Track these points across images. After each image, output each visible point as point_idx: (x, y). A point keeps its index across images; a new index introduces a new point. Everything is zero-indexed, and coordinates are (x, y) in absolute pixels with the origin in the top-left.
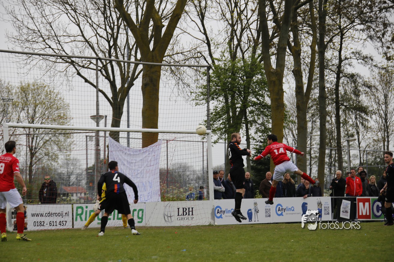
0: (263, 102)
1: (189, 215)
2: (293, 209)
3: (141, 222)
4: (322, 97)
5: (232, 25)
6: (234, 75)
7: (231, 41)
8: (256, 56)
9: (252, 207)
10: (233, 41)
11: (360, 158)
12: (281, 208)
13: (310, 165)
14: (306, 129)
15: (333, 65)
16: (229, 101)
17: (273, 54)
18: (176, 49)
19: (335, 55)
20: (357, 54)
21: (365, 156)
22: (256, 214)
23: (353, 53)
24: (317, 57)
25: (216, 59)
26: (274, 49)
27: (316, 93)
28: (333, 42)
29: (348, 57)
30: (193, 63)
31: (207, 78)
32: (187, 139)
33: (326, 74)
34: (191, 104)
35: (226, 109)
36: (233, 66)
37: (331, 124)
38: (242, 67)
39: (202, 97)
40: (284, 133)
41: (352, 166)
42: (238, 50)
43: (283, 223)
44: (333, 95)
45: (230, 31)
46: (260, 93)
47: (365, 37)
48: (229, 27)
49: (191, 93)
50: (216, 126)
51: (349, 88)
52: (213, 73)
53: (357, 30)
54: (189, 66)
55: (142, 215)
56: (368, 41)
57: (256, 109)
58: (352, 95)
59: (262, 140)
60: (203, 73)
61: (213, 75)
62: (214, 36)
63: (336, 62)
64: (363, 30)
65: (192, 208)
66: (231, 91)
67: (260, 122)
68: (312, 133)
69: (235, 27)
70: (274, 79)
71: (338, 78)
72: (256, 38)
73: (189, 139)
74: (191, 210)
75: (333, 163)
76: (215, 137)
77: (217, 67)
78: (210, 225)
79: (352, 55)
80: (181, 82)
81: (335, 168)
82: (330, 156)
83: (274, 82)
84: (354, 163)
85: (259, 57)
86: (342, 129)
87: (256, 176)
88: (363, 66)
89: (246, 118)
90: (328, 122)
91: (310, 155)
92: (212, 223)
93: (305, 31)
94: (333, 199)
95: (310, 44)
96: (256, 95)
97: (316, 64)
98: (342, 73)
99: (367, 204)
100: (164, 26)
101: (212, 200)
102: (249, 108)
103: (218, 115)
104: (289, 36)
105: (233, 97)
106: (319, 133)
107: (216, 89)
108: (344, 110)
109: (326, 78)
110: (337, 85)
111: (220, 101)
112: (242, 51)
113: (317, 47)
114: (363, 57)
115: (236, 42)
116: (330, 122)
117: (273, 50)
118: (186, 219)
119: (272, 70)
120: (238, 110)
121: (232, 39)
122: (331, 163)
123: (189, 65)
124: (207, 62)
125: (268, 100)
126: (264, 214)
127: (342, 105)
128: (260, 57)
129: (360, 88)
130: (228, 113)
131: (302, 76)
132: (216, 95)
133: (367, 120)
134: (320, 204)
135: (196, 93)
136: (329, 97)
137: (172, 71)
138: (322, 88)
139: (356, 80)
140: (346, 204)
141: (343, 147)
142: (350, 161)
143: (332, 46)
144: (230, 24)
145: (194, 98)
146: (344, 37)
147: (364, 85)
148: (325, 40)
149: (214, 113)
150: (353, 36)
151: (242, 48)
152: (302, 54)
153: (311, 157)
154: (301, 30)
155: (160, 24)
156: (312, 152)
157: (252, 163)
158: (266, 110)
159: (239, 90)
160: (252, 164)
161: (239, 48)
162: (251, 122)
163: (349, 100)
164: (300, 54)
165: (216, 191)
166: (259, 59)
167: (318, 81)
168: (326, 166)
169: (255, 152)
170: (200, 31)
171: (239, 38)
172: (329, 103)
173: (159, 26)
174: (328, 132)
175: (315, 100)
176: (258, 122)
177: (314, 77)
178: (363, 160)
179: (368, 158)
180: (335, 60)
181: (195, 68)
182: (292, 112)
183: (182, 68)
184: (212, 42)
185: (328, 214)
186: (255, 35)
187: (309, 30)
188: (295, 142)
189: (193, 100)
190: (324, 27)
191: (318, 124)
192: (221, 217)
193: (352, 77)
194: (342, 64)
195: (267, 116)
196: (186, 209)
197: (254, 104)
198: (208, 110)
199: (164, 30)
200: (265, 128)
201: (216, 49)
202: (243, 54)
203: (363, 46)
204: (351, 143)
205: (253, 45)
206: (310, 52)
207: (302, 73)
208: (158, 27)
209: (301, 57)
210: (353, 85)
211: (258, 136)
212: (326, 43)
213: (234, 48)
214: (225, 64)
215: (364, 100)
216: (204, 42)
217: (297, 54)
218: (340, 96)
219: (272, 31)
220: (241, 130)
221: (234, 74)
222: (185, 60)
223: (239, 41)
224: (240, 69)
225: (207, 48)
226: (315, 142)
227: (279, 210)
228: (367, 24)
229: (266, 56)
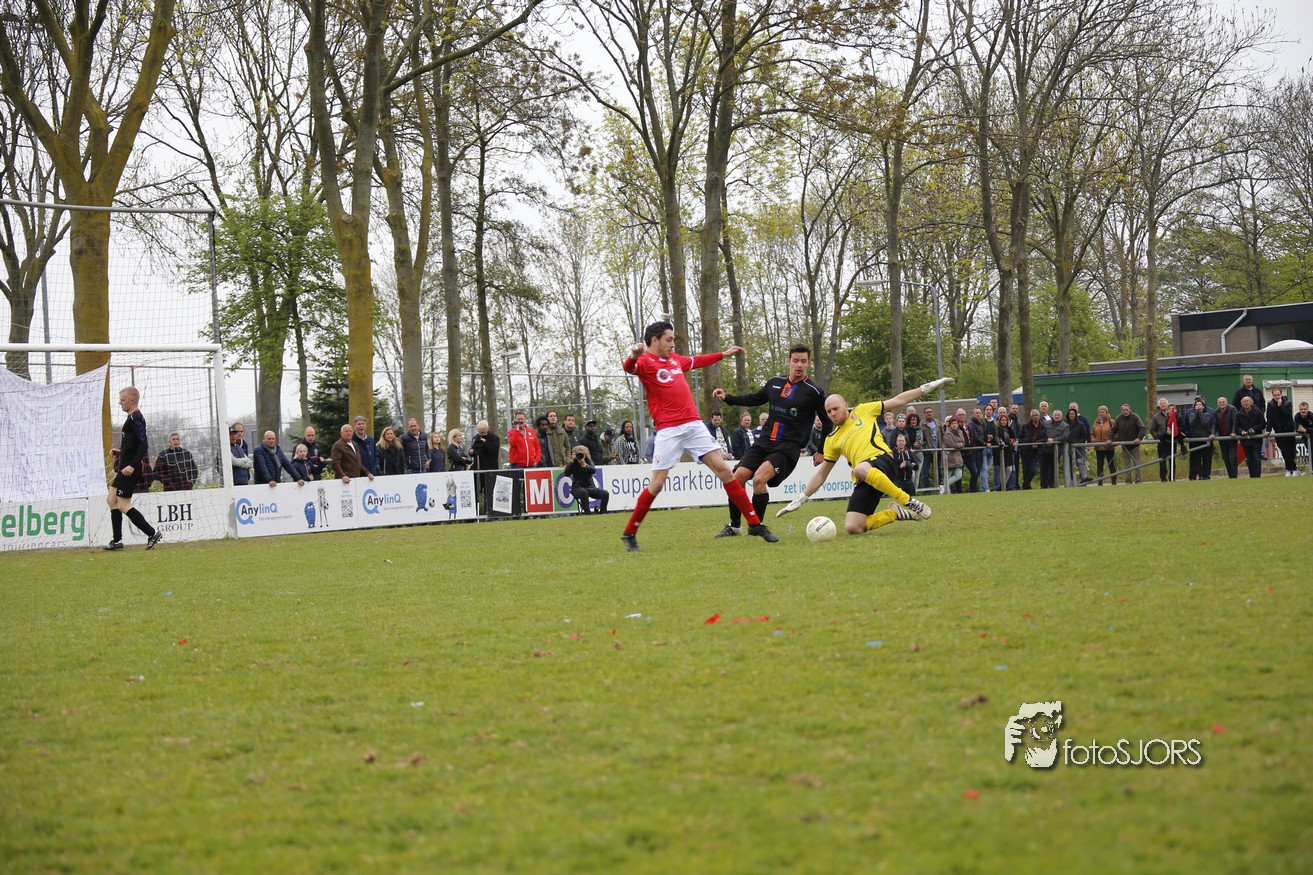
0: (330, 282)
1: (182, 519)
2: (397, 498)
3: (80, 538)
4: (450, 270)
5: (259, 127)
6: (268, 228)
7: (258, 160)
8: (312, 190)
9: (315, 499)
10: (263, 159)
11: (532, 390)
12: (373, 497)
13: (434, 408)
14: (420, 335)
15: (469, 205)
16: (260, 283)
17: (346, 184)
18: (144, 176)
19: (471, 184)
20: (515, 183)
21: (540, 387)
22: (323, 512)
23: (506, 180)
24: (435, 191)
25: (229, 197)
26: (348, 174)
27: (436, 263)
28: (466, 159)
29: (498, 188)
30: (179, 206)
31: (209, 236)
32: (171, 364)
33: (454, 223)
34: (181, 290)
35: (255, 300)
36: (265, 210)
37: (471, 324)
38: (283, 212)
39: (202, 275)
40: (377, 345)
41: (515, 407)
42: (273, 178)
43: (378, 528)
44: (472, 266)
45: (255, 137)
46: (323, 266)
47: (528, 147)
48: (251, 129)
49: (179, 267)
50: (233, 334)
51: (503, 251)
52: (223, 226)
53: (512, 134)
54: (171, 212)
55: (83, 524)
56: (534, 156)
57: (316, 297)
58: (510, 265)
59: (332, 361)
60: (202, 226)
61: (222, 230)
62: (221, 149)
63: (474, 198)
64: (524, 135)
65: (189, 505)
66: (263, 261)
67: (324, 323)
68: (434, 344)
69: (266, 131)
70: (349, 235)
71: (480, 231)
72: (309, 152)
73: (178, 363)
74: (186, 508)
75: (479, 402)
76: (233, 358)
77: (231, 213)
78: (227, 538)
79: (505, 185)
80: (155, 246)
81: (482, 413)
82: (472, 389)
83: (350, 241)
84: (519, 402)
85: (317, 191)
86: (492, 335)
87: (322, 435)
88: (527, 206)
89: (296, 317)
90: (465, 320)
91: (433, 389)
92: (232, 534)
93: (408, 136)
94: (478, 476)
95: (420, 165)
96: (315, 268)
97: (435, 203)
98: (487, 221)
99: (545, 482)
100: (112, 129)
101: (230, 486)
102: (301, 297)
103: (237, 311)
104: (378, 149)
105: (267, 274)
106: (446, 343)
107: (231, 258)
108: (495, 297)
109: (456, 231)
110: (478, 246)
111: (240, 282)
112: (281, 178)
113: (433, 169)
114: (528, 188)
115: (268, 161)
116: (470, 321)
117: (345, 176)
118: (175, 527)
119: (344, 218)
120: (279, 300)
121: (259, 156)
122: (475, 402)
123: (171, 209)
124: (210, 203)
125: (339, 279)
126: (340, 511)
127: (491, 284)
128: (320, 192)
129: (524, 251)
130: (258, 306)
131: (406, 229)
132: (232, 270)
133: (541, 314)
134: (452, 486)
135: (189, 267)
136: (465, 270)
137: (137, 224)
138: (449, 253)
139: (515, 234)
140: (503, 485)
141: (497, 370)
142: (511, 397)
143: (465, 167)
144: (253, 124)
145: (185, 277)
146: (487, 148)
147: (532, 244)
148: (450, 155)
149: (228, 309)
150: (504, 146)
151: (281, 173)
152: (405, 184)
153: (434, 393)
154: (401, 136)
155: (102, 125)
156: (436, 382)
157: (313, 408)
158: (336, 299)
159: (279, 259)
160: (312, 411)
161: (275, 172)
162: (306, 325)
163: (505, 274)
164: (400, 185)
165: (236, 468)
166: (317, 196)
167: (440, 237)
168: (464, 410)
169: (318, 385)
170: (192, 139)
171: (274, 152)
172: (464, 282)
173: (101, 130)
174: (466, 341)
175: (436, 275)
176: (321, 324)
177: (432, 230)
178: (538, 395)
179: (546, 391)
180: (471, 194)
181: (185, 216)
182: (391, 301)
183: (156, 216)
184: (218, 161)
185: (469, 505)
186: (308, 147)
187: (418, 135)
188: (400, 364)
189: (184, 281)
190: (446, 129)
191: (444, 324)
192: (250, 521)
193: (507, 228)
194: (486, 204)
195: (339, 312)
196: (176, 508)
197: (312, 288)
198: (215, 302)
199: (112, 137)
200: (337, 335)
201: (227, 176)
202: (284, 185)
203: (525, 167)
204: (512, 361)
205: (305, 166)
206: (421, 180)
207: (406, 221)
208: (99, 133)
209: (403, 190)
210: (510, 244)
211: (323, 353)
212: (452, 161)
213: (264, 172)
214: (247, 206)
215: (534, 275)
216: (200, 160)
217: (394, 184)
218: (485, 266)
219: (341, 138)
220: (286, 341)
221: (266, 227)
222: (162, 199)
223: (275, 158)
224: (280, 217)
225: (208, 173)
226: (441, 361)
227: (369, 502)
228: (530, 123)
229: (330, 192)
